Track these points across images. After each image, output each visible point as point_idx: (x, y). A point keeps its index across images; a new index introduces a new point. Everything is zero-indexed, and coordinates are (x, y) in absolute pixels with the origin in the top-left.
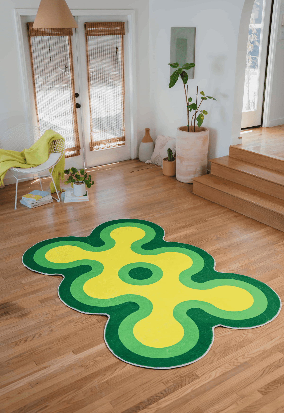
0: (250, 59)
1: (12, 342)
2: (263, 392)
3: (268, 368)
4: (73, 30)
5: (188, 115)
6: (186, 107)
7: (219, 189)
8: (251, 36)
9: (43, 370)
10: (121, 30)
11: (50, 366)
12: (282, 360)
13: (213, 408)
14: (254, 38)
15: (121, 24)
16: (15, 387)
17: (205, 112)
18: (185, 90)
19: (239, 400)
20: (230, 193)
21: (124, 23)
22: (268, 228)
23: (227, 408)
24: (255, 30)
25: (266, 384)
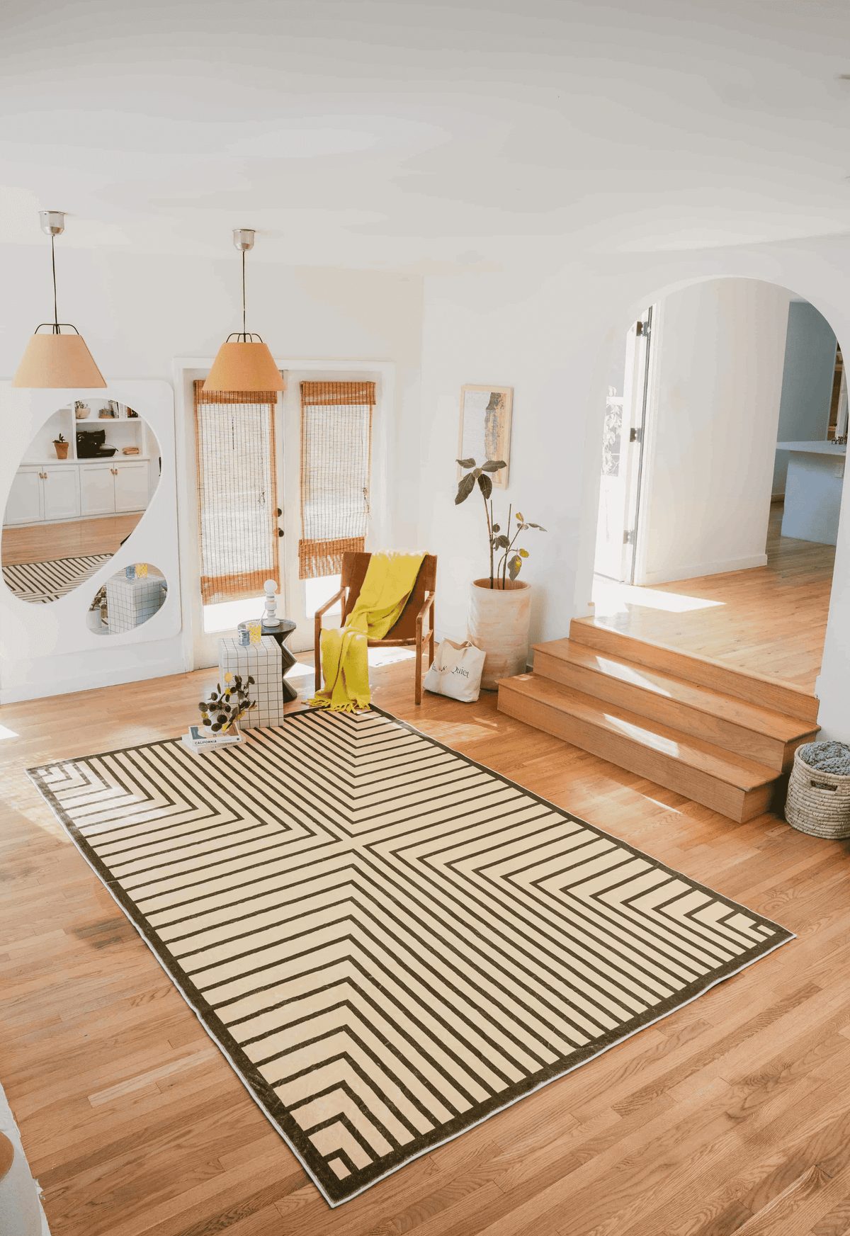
0: (609, 458)
1: (126, 998)
2: (624, 1110)
3: (635, 1062)
4: (279, 394)
5: (492, 556)
6: (489, 542)
7: (547, 703)
8: (610, 417)
9: (183, 1058)
10: (368, 396)
11: (199, 1051)
12: (661, 1047)
13: (523, 1143)
14: (616, 422)
15: (368, 385)
16: (127, 1091)
17: (524, 553)
18: (487, 510)
19: (576, 1126)
20: (569, 711)
21: (374, 384)
22: (642, 783)
23: (551, 1142)
24: (617, 408)
25: (630, 1093)
